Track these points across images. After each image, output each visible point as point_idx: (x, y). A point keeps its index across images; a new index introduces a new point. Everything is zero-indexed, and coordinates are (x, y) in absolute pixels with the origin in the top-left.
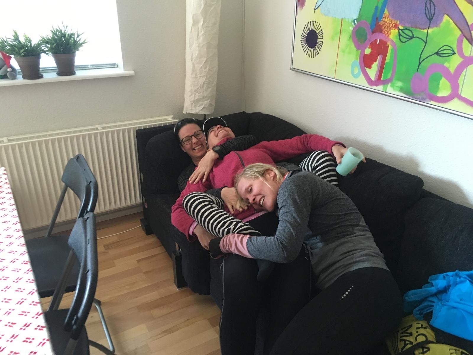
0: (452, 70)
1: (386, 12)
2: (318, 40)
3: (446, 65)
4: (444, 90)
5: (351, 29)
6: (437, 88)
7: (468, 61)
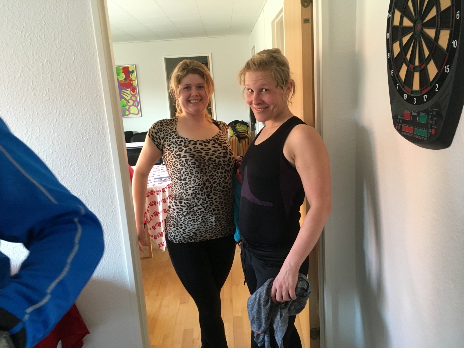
0: (127, 109)
3: (126, 108)
4: (127, 113)
6: (125, 113)
7: (130, 106)
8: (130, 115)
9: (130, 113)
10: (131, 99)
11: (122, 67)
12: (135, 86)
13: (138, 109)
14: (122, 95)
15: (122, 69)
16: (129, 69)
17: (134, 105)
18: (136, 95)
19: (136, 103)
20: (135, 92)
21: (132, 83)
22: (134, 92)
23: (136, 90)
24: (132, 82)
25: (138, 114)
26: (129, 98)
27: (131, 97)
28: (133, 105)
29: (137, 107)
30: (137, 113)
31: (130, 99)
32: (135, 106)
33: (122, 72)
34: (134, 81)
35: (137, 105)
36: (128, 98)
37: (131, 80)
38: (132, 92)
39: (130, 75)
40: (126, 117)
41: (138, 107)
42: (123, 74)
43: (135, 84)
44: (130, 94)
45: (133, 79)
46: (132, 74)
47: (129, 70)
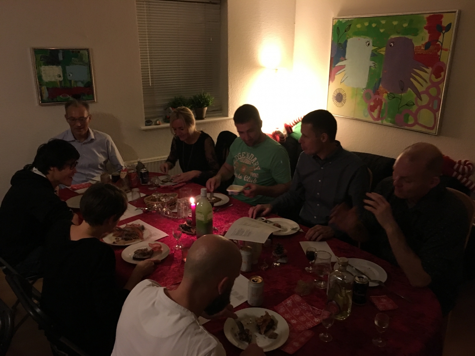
0: (414, 112)
1: (381, 85)
2: (343, 98)
3: (411, 109)
4: (411, 121)
5: (362, 93)
6: (407, 120)
7: (420, 108)
8: (416, 128)
9: (416, 123)
10: (427, 92)
11: (428, 15)
12: (443, 63)
13: (435, 118)
14: (412, 79)
15: (426, 19)
16: (443, 20)
17: (430, 106)
18: (440, 86)
19: (436, 102)
20: (440, 76)
21: (440, 56)
22: (438, 76)
23: (442, 74)
24: (439, 53)
25: (432, 128)
26: (423, 89)
27: (428, 88)
28: (426, 107)
29: (435, 112)
30: (432, 126)
31: (424, 92)
32: (431, 109)
33: (425, 28)
34: (446, 50)
35: (435, 108)
36: (420, 89)
37: (439, 48)
38: (433, 76)
39: (440, 35)
40: (406, 127)
41: (437, 114)
42: (426, 31)
43: (445, 57)
44: (428, 80)
45: (444, 46)
46: (446, 33)
47: (441, 22)
